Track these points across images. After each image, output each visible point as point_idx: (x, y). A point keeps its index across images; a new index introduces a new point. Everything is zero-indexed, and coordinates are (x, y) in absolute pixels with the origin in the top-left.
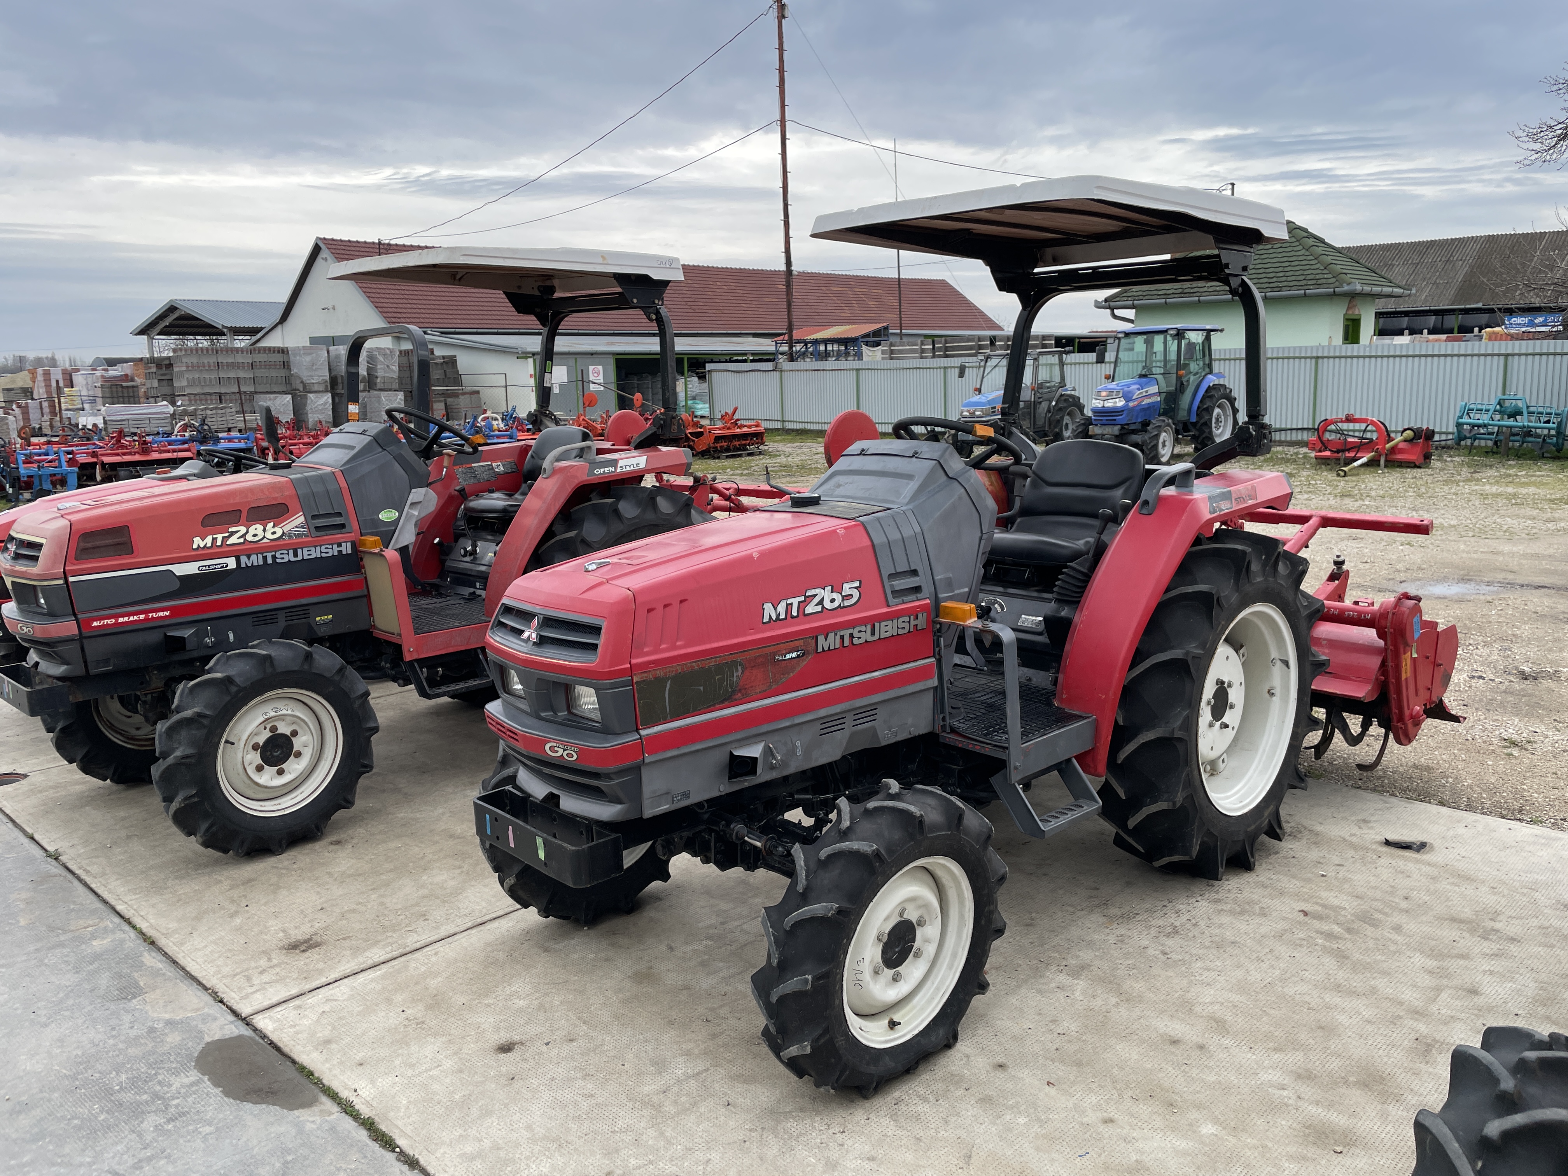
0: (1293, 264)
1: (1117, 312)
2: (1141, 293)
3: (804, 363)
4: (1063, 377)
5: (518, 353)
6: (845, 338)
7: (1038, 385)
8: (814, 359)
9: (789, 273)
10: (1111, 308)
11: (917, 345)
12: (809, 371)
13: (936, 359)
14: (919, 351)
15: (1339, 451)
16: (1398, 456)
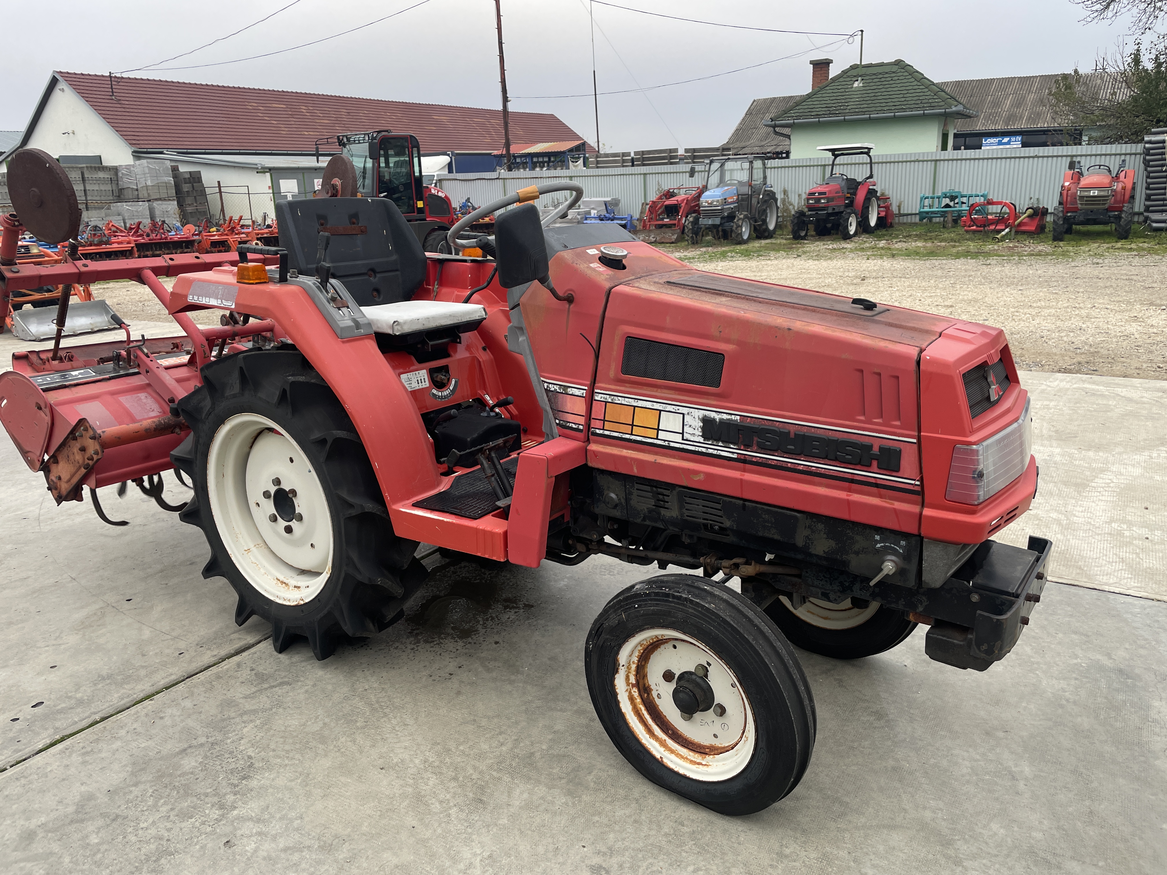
0: (910, 92)
1: (777, 129)
2: (798, 114)
3: (522, 173)
4: (765, 177)
5: (257, 168)
6: (555, 152)
7: (753, 182)
8: (528, 169)
9: (505, 100)
10: (774, 126)
11: (619, 156)
12: (528, 178)
13: (636, 168)
14: (621, 161)
15: (985, 226)
16: (1023, 228)
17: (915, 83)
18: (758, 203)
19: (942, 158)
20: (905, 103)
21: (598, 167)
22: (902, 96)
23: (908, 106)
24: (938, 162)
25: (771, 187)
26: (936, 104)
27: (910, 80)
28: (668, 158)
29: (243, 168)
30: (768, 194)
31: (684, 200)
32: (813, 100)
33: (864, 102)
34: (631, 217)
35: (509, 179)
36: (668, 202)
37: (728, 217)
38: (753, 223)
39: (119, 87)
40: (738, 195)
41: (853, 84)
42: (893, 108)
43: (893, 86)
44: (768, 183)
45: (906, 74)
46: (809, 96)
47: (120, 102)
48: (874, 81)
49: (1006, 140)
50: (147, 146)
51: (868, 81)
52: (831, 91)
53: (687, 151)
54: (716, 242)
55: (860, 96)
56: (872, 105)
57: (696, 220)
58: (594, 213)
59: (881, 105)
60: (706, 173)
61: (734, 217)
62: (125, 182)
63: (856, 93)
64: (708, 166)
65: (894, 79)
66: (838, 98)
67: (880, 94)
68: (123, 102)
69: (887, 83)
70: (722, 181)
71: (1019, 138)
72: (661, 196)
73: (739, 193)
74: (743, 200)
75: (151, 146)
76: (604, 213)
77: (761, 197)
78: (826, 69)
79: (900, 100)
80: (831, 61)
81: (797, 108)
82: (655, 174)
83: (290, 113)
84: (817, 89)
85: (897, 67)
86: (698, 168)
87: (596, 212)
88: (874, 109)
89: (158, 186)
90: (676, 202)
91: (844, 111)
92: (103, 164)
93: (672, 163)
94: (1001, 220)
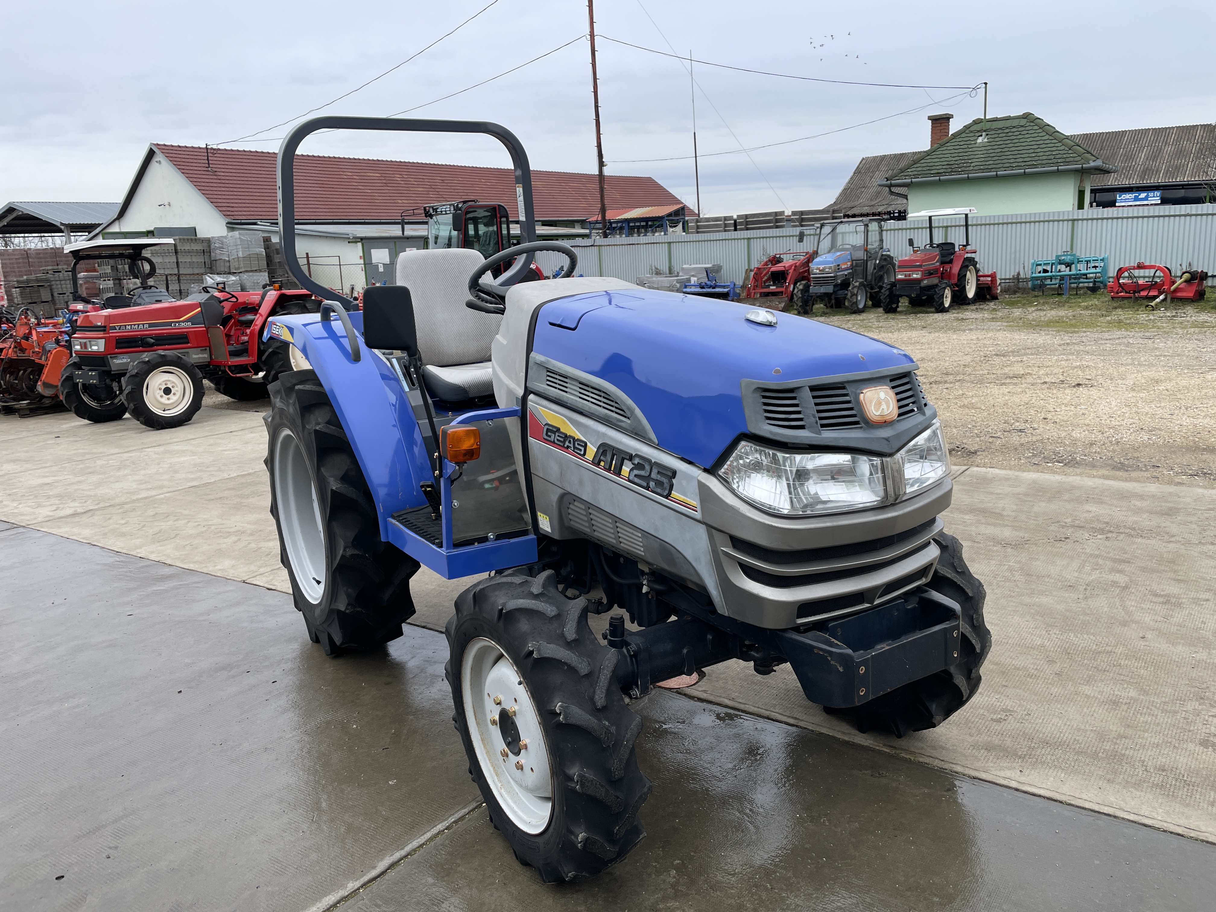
0: (1041, 146)
1: (893, 189)
2: (916, 173)
3: (618, 239)
4: (881, 240)
5: (349, 238)
6: (653, 218)
7: (869, 247)
8: (624, 236)
9: (601, 164)
10: (890, 186)
11: (721, 221)
12: (625, 245)
13: (739, 232)
14: (723, 226)
15: (1135, 292)
16: (1179, 294)
17: (1047, 137)
18: (875, 268)
19: (1080, 217)
20: (1037, 158)
21: (698, 232)
22: (1032, 151)
23: (1039, 162)
24: (1076, 222)
25: (889, 251)
26: (1072, 159)
27: (1040, 135)
28: (774, 221)
29: (335, 237)
30: (885, 259)
31: (791, 266)
32: (933, 157)
33: (990, 159)
34: (735, 285)
35: (604, 246)
36: (774, 269)
37: (841, 284)
38: (869, 291)
39: (215, 159)
40: (852, 261)
41: (977, 139)
42: (1023, 164)
43: (1021, 141)
44: (885, 247)
45: (1036, 127)
46: (928, 153)
47: (217, 173)
48: (1001, 135)
49: (1143, 195)
50: (241, 218)
51: (993, 136)
52: (952, 148)
53: (794, 213)
54: (828, 310)
55: (985, 152)
56: (999, 162)
57: (807, 288)
58: (694, 280)
59: (1009, 161)
60: (817, 238)
61: (848, 285)
62: (217, 254)
63: (980, 149)
64: (819, 229)
65: (1023, 133)
66: (960, 155)
67: (1007, 149)
68: (219, 174)
69: (1015, 137)
70: (833, 247)
71: (1158, 193)
72: (767, 262)
73: (854, 258)
74: (857, 265)
75: (244, 217)
76: (705, 280)
77: (878, 262)
78: (946, 124)
79: (1030, 155)
80: (951, 116)
81: (915, 166)
82: (760, 238)
83: (384, 181)
84: (936, 146)
85: (1026, 120)
86: (808, 231)
87: (696, 279)
88: (1001, 165)
89: (249, 258)
90: (783, 269)
91: (968, 169)
92: (198, 236)
93: (777, 227)
94: (1153, 285)
